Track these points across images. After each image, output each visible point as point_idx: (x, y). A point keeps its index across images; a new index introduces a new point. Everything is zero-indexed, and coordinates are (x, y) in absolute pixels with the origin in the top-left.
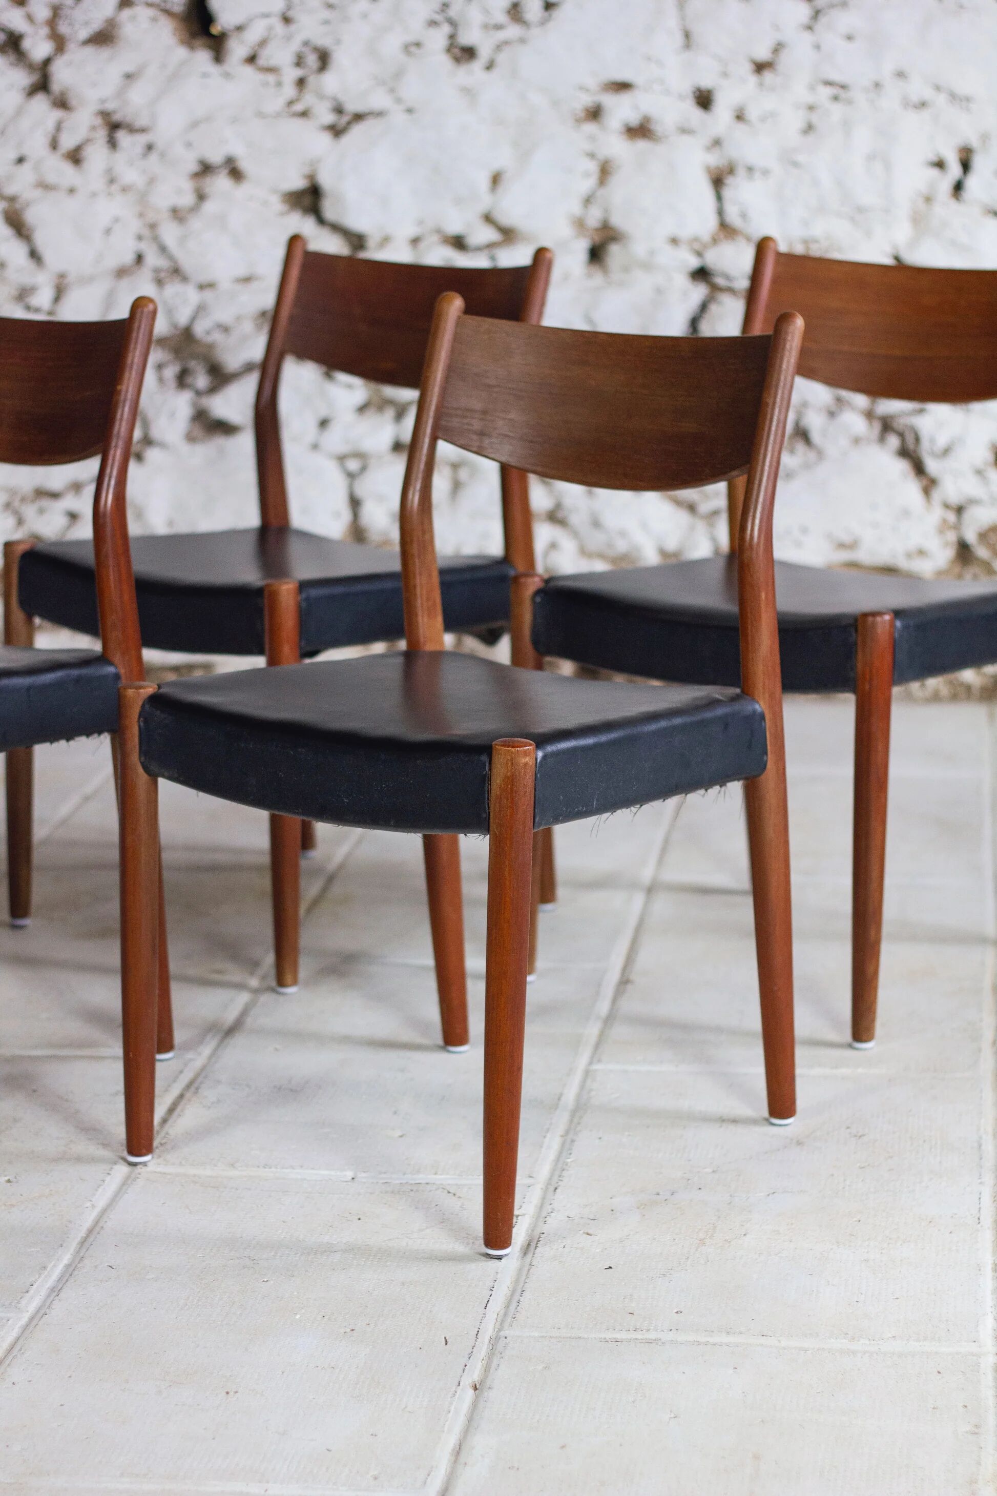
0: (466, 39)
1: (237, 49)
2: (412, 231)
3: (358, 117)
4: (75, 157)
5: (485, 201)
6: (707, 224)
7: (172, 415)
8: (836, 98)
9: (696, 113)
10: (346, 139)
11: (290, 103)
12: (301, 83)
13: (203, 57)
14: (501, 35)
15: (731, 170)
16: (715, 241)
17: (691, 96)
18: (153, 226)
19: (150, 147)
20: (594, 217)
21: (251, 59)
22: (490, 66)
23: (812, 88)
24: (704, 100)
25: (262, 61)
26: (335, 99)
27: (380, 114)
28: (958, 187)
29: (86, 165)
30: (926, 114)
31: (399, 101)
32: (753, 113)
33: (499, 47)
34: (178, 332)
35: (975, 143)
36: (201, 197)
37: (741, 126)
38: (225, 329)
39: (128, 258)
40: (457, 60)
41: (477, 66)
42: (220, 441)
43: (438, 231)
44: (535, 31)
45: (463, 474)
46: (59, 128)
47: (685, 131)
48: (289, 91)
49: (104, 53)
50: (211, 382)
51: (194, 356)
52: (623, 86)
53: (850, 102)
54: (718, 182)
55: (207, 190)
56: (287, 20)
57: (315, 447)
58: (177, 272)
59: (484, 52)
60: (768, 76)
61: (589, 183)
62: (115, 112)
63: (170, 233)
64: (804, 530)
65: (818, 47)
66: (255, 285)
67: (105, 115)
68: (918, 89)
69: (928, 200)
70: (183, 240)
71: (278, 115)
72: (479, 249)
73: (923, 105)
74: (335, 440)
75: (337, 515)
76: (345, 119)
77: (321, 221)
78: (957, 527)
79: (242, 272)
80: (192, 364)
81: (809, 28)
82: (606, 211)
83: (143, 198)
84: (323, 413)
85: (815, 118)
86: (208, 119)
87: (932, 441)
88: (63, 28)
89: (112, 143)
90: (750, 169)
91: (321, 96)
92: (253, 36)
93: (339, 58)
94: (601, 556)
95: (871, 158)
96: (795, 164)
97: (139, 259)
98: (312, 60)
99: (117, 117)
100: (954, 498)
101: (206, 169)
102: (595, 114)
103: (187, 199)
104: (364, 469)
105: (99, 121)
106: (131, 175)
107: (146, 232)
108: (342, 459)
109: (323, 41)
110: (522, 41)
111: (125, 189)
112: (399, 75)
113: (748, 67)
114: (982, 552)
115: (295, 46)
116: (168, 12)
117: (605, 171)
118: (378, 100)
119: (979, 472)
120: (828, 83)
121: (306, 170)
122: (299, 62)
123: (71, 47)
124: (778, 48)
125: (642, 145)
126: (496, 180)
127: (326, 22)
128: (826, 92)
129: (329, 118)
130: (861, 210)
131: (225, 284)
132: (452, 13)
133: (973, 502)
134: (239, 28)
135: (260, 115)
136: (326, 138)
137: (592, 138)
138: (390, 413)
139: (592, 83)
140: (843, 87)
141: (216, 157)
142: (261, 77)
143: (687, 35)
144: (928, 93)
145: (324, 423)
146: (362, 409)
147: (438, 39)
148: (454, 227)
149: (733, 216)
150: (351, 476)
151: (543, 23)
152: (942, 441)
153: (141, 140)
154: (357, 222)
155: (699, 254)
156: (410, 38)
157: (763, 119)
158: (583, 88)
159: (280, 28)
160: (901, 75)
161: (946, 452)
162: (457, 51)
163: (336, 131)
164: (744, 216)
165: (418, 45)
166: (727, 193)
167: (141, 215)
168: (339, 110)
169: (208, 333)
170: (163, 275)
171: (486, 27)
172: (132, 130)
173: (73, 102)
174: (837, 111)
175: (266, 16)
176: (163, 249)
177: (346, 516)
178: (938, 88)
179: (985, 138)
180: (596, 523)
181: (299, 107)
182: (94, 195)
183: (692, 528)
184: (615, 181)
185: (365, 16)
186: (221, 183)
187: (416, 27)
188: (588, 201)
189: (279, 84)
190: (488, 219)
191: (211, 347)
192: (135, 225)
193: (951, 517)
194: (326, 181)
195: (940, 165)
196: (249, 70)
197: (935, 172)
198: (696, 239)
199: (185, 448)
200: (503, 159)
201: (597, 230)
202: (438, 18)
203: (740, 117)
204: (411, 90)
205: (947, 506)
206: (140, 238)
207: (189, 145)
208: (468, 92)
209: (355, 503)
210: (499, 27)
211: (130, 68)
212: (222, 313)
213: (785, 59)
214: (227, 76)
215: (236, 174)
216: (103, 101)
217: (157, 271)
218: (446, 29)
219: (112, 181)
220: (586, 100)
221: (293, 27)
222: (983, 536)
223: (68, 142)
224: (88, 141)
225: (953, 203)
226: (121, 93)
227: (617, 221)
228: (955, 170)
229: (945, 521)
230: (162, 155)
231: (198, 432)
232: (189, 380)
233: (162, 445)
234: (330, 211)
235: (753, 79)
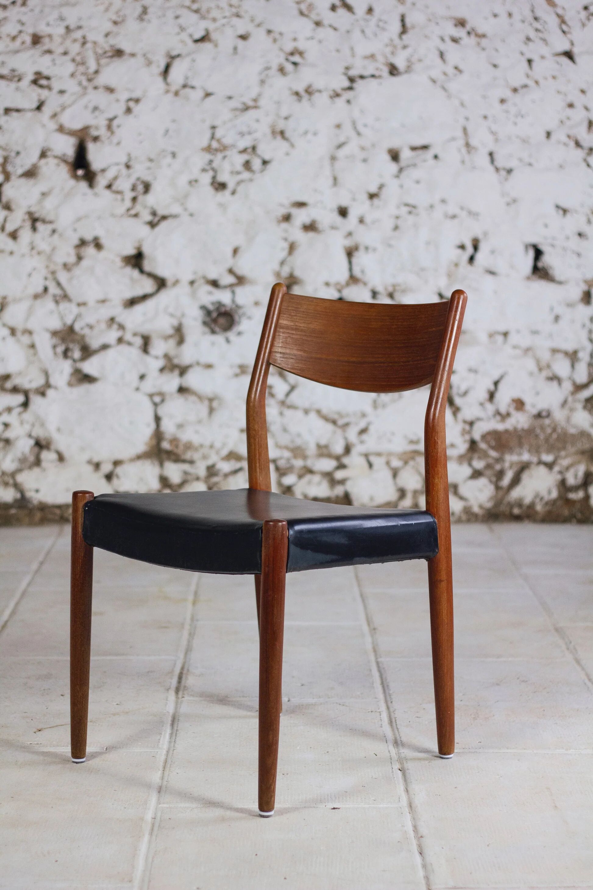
0: (221, 178)
1: (102, 181)
2: (191, 277)
3: (164, 218)
4: (14, 236)
5: (230, 262)
6: (343, 276)
7: (62, 372)
8: (410, 213)
9: (339, 219)
10: (157, 229)
11: (128, 210)
12: (134, 199)
13: (83, 185)
14: (240, 177)
15: (356, 248)
16: (348, 284)
17: (336, 210)
18: (53, 273)
19: (54, 231)
20: (285, 271)
21: (109, 187)
22: (233, 193)
23: (398, 207)
24: (343, 212)
25: (114, 188)
26: (152, 208)
27: (175, 216)
28: (471, 259)
29: (19, 240)
30: (456, 221)
31: (186, 210)
32: (368, 219)
33: (239, 183)
34: (65, 329)
35: (480, 237)
36: (80, 258)
37: (361, 227)
38: (91, 327)
39: (40, 289)
40: (217, 189)
41: (227, 192)
42: (86, 387)
43: (204, 277)
44: (257, 176)
45: (215, 404)
46: (5, 220)
47: (333, 228)
48: (128, 203)
49: (31, 182)
50: (82, 355)
51: (73, 341)
52: (301, 205)
53: (417, 215)
54: (350, 253)
55: (83, 254)
56: (128, 167)
57: (137, 389)
58: (66, 297)
59: (231, 186)
60: (376, 201)
61: (284, 253)
62: (35, 213)
63: (63, 276)
64: (393, 434)
65: (401, 186)
66: (107, 304)
67: (30, 214)
68: (452, 209)
69: (456, 265)
70: (70, 280)
71: (122, 216)
72: (225, 287)
73: (454, 217)
74: (148, 386)
75: (148, 425)
76: (156, 219)
77: (142, 271)
78: (469, 432)
79: (101, 297)
80: (71, 346)
81: (397, 176)
82: (292, 268)
83: (49, 258)
84: (142, 371)
85: (400, 222)
86: (86, 217)
87: (459, 388)
88: (9, 168)
89: (34, 229)
90: (367, 248)
91: (145, 207)
92: (110, 174)
93: (156, 187)
94: (287, 448)
95: (428, 243)
96: (390, 246)
97: (46, 289)
98: (140, 188)
99: (37, 215)
100: (469, 418)
101: (83, 243)
102: (287, 218)
103: (72, 259)
104: (163, 401)
105: (27, 217)
106: (43, 245)
107: (49, 276)
108: (151, 396)
109: (147, 178)
110: (251, 180)
111: (39, 253)
112: (186, 196)
113: (365, 197)
114: (483, 446)
115: (132, 180)
116: (65, 161)
117: (292, 248)
118: (175, 209)
119: (482, 404)
120: (407, 205)
121: (136, 245)
122: (134, 188)
123: (13, 178)
124: (381, 187)
125: (311, 234)
126: (235, 251)
127: (149, 168)
128: (405, 209)
129: (149, 218)
130: (423, 269)
131: (91, 303)
132: (215, 165)
133: (479, 419)
134: (103, 171)
135: (113, 215)
136: (147, 228)
137: (286, 231)
138: (177, 372)
139: (287, 202)
140: (414, 207)
141: (89, 237)
142: (113, 196)
143: (335, 179)
144: (457, 211)
145: (142, 377)
146: (162, 370)
147: (206, 178)
148: (212, 276)
149: (357, 271)
150: (156, 405)
151: (262, 171)
152: (463, 388)
153: (50, 227)
154: (161, 272)
155: (340, 291)
156: (193, 177)
157: (374, 222)
158: (282, 205)
159: (124, 171)
160: (443, 201)
161: (465, 393)
162: (217, 186)
163: (152, 225)
164: (363, 272)
165: (196, 181)
166: (354, 260)
167: (47, 267)
168: (154, 214)
169: (82, 329)
170: (58, 298)
171: (232, 173)
172: (44, 221)
173: (13, 206)
174: (411, 219)
175: (117, 164)
176: (59, 284)
177: (153, 426)
178: (462, 208)
179: (486, 234)
180: (285, 430)
181: (133, 212)
182: (23, 256)
183: (334, 432)
184: (298, 253)
185: (169, 165)
186: (90, 250)
187: (195, 173)
188: (282, 263)
189: (123, 200)
190: (231, 271)
191: (83, 337)
192: (44, 272)
193: (467, 427)
194: (146, 250)
195: (462, 247)
196: (107, 192)
197: (459, 251)
198: (337, 284)
199: (67, 389)
200: (239, 240)
201: (287, 278)
202: (208, 167)
203: (361, 221)
204: (193, 204)
205: (465, 422)
206: (46, 279)
207: (75, 230)
208: (222, 206)
209: (158, 419)
210: (238, 173)
211: (44, 189)
212: (90, 317)
213: (384, 193)
214: (96, 195)
215: (98, 245)
216: (30, 207)
217: (55, 296)
218: (211, 173)
219: (33, 248)
220: (283, 211)
221: (131, 171)
222: (484, 437)
223: (10, 228)
224: (20, 227)
225: (469, 268)
226: (40, 202)
227: (298, 273)
228: (470, 250)
229: (464, 430)
230: (61, 235)
231: (74, 380)
232: (69, 354)
233: (56, 388)
234: (147, 266)
235: (368, 202)
